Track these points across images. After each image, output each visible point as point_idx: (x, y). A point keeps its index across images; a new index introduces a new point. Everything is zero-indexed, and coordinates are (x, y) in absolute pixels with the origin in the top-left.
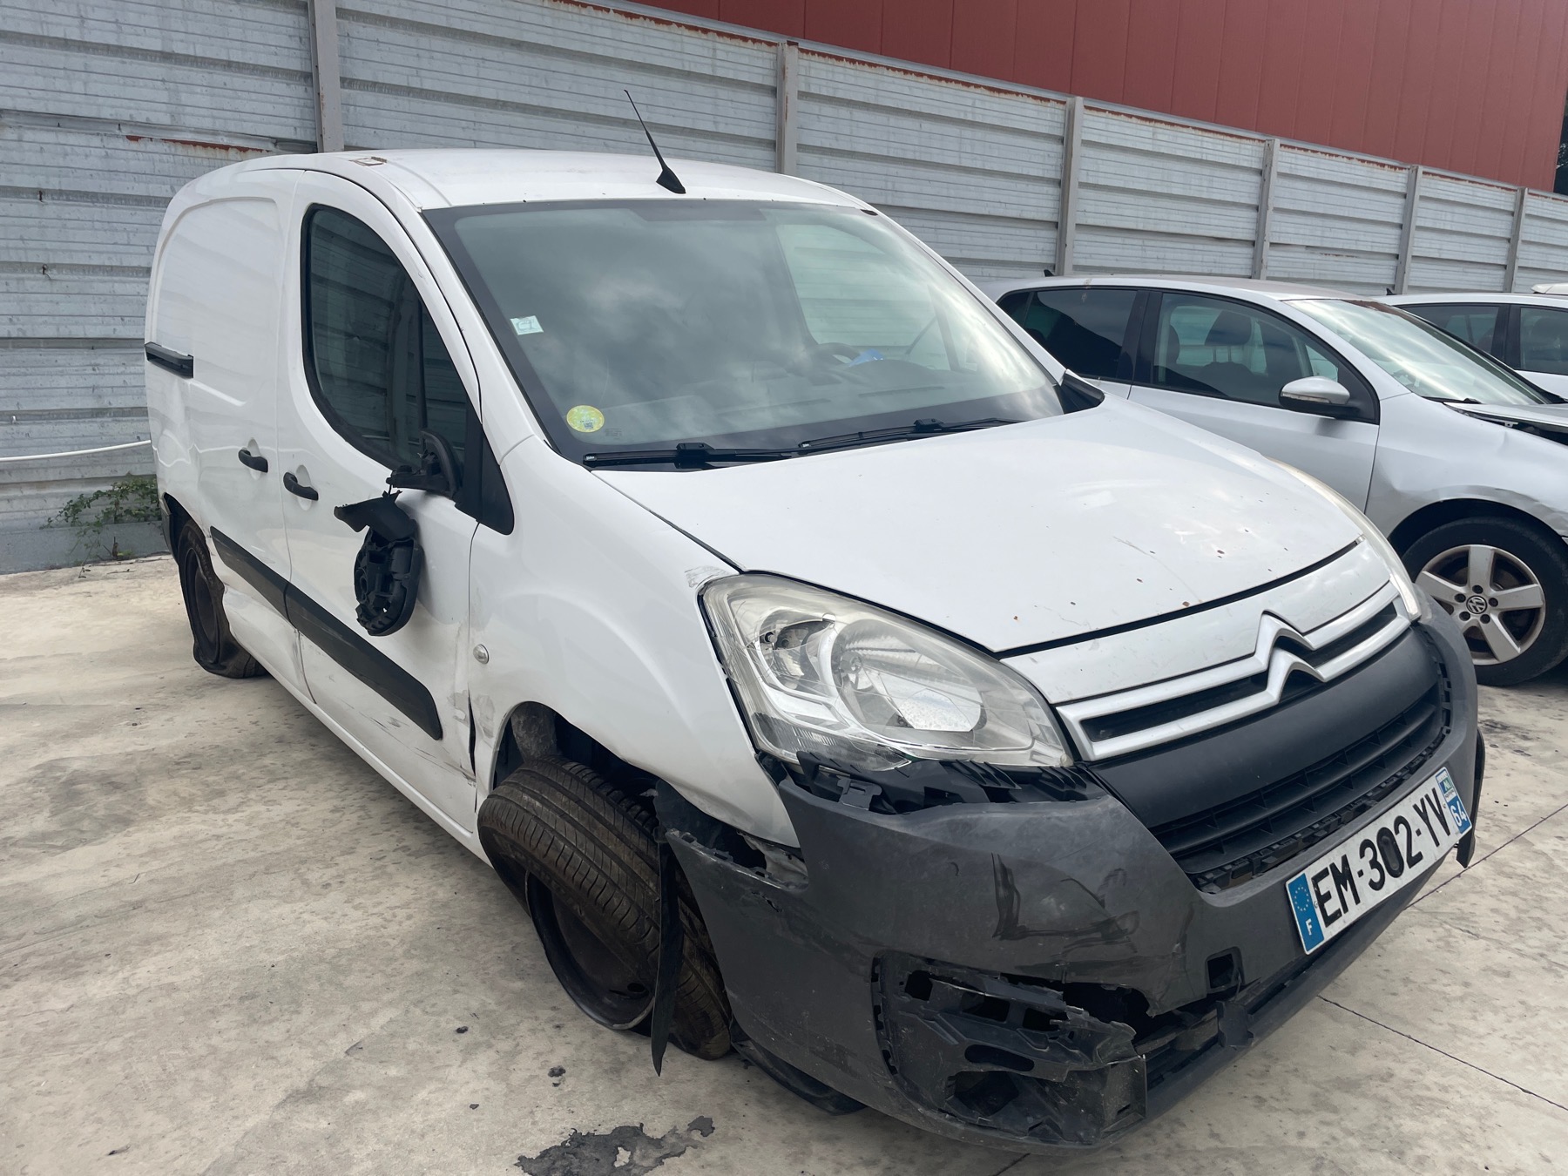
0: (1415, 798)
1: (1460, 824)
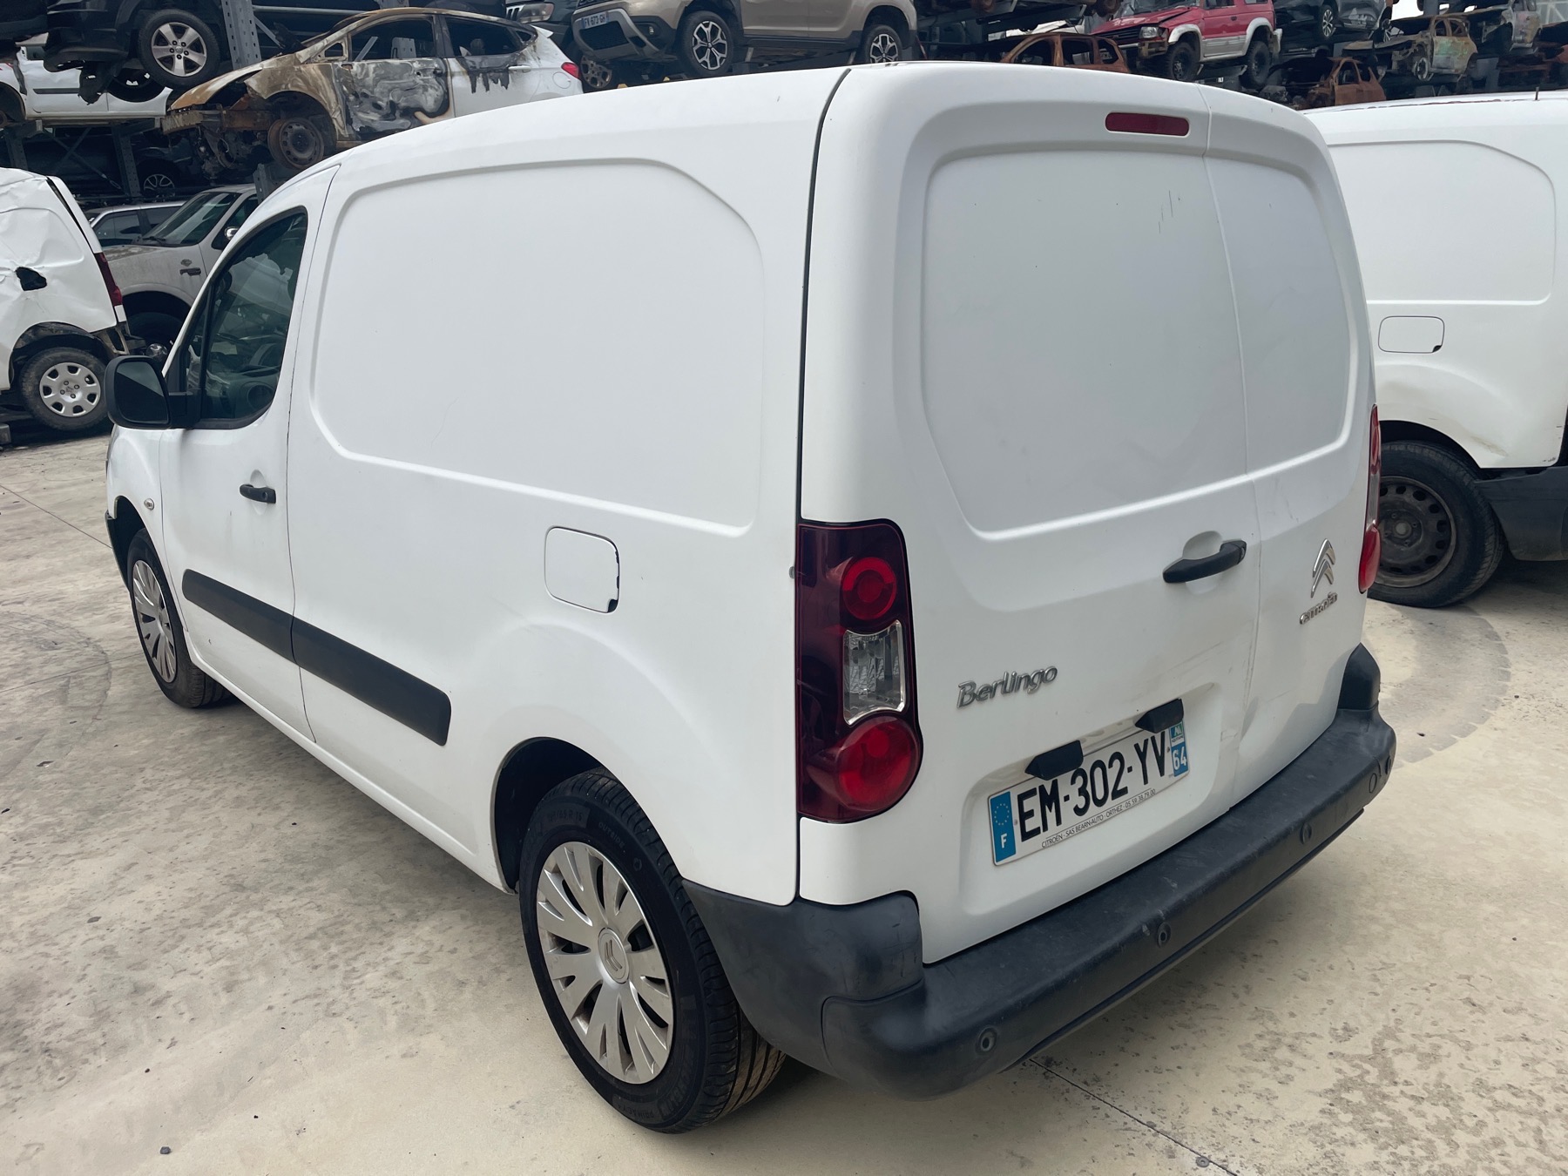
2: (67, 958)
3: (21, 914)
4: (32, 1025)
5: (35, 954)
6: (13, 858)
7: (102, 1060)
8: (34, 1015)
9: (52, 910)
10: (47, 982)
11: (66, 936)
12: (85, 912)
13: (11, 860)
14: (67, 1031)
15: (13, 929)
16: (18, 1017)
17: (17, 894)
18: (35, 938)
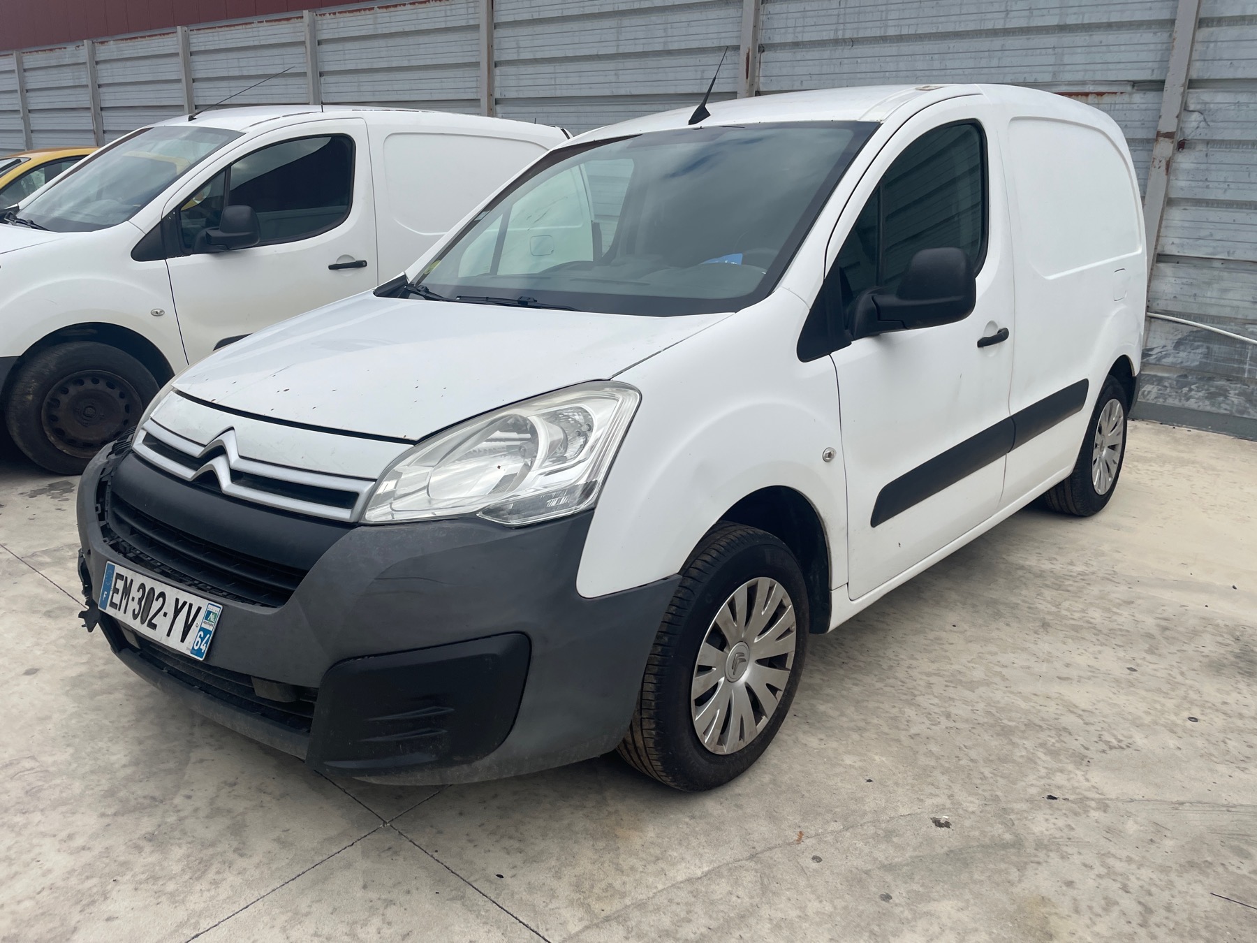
0: (184, 597)
1: (196, 648)
2: (1175, 664)
3: (1163, 705)
4: (1231, 652)
5: (1187, 679)
6: (1111, 748)
7: (1219, 622)
8: (1225, 655)
9: (1143, 693)
10: (1200, 662)
11: (1158, 674)
12: (1130, 677)
13: (1115, 748)
14: (1219, 639)
15: (1179, 701)
16: (1233, 659)
17: (1147, 720)
18: (1174, 685)
